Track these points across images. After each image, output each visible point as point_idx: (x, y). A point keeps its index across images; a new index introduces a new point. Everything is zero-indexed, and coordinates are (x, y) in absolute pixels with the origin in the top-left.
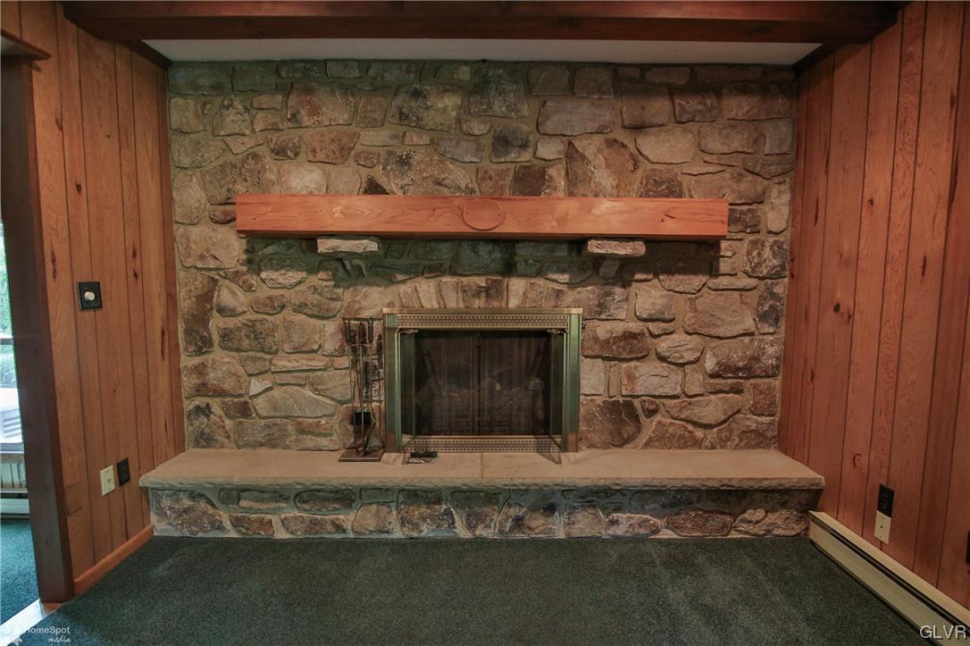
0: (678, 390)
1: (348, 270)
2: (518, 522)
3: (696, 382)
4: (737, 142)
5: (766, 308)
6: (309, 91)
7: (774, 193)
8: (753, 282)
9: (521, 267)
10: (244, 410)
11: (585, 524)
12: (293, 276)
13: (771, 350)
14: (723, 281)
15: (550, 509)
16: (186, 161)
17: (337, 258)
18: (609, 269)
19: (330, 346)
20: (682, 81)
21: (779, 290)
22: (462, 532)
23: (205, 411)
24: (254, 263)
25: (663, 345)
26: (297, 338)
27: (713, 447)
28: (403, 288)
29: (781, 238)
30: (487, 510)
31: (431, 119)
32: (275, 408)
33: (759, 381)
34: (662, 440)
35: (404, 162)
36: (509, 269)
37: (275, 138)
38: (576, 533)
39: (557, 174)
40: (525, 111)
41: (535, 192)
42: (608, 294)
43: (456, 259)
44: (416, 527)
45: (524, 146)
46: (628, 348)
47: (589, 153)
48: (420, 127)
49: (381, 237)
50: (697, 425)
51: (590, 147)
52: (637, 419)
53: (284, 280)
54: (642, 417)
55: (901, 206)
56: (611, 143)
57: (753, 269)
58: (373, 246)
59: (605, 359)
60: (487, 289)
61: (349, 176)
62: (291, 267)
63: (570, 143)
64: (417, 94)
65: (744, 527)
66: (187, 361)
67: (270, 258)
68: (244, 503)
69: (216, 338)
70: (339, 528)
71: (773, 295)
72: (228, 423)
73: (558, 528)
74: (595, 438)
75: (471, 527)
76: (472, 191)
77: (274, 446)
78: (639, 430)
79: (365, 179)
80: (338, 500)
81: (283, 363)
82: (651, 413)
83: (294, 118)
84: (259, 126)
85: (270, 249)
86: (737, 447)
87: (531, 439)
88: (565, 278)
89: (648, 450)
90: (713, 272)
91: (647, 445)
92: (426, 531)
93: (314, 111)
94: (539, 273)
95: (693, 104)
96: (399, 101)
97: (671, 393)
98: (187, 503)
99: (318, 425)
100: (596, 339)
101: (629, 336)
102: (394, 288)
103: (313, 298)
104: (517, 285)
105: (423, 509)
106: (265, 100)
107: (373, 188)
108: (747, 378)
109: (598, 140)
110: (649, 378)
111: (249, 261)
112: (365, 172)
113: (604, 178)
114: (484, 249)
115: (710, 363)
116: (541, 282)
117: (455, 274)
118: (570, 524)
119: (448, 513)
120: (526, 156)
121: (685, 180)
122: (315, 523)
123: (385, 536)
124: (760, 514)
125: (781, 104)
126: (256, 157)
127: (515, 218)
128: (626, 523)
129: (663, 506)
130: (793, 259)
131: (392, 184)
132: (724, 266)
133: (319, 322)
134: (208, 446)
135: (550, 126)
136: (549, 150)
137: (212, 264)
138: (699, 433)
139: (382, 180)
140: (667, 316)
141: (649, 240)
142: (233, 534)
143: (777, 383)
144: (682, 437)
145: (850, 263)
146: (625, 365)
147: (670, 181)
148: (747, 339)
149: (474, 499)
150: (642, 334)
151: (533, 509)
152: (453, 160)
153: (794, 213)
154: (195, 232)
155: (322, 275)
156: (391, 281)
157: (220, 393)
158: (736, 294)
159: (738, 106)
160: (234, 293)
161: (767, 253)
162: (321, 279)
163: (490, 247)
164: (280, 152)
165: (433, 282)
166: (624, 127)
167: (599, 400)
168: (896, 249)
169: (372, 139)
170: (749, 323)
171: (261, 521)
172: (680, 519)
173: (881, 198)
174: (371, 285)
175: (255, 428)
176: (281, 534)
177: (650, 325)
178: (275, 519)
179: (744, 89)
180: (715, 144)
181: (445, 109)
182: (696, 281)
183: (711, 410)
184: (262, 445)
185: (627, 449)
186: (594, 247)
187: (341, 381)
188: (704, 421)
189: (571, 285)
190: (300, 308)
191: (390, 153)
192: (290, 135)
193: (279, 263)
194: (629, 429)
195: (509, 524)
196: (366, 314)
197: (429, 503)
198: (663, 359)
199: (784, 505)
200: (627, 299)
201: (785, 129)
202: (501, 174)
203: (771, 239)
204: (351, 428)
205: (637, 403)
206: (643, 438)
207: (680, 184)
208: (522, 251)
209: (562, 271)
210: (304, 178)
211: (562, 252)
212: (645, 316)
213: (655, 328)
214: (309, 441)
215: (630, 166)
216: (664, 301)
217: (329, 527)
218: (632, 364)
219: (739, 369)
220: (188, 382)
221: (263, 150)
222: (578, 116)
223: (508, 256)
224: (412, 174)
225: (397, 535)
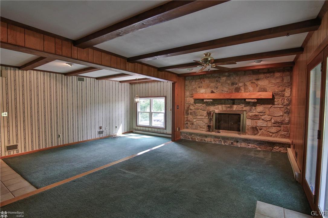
0: (266, 126)
1: (208, 104)
2: (232, 143)
3: (270, 124)
4: (278, 81)
5: (286, 111)
6: (204, 79)
7: (287, 89)
8: (283, 106)
9: (236, 103)
10: (193, 124)
11: (243, 145)
12: (200, 105)
13: (287, 119)
14: (276, 106)
16: (187, 89)
17: (207, 102)
18: (251, 104)
19: (205, 115)
20: (266, 71)
21: (289, 108)
23: (187, 123)
24: (195, 103)
25: (263, 117)
26: (200, 114)
27: (274, 137)
28: (216, 107)
29: (289, 98)
30: (227, 140)
31: (221, 81)
32: (197, 124)
33: (284, 125)
34: (263, 135)
35: (217, 88)
36: (234, 104)
37: (199, 85)
39: (242, 88)
40: (237, 79)
41: (238, 92)
42: (251, 108)
43: (225, 102)
44: (216, 142)
45: (236, 84)
46: (256, 117)
47: (248, 85)
48: (219, 82)
49: (213, 99)
50: (270, 132)
52: (257, 130)
53: (199, 105)
54: (259, 130)
56: (252, 83)
57: (282, 104)
58: (212, 101)
59: (251, 119)
60: (230, 107)
61: (209, 90)
62: (200, 103)
63: (244, 83)
64: (219, 78)
65: (275, 150)
66: (186, 116)
67: (197, 102)
68: (192, 135)
69: (189, 113)
71: (287, 109)
72: (190, 126)
73: (239, 145)
74: (249, 133)
75: (224, 143)
76: (228, 92)
77: (196, 129)
78: (258, 133)
79: (211, 90)
80: (205, 136)
81: (198, 117)
82: (261, 129)
83: (201, 82)
84: (196, 84)
85: (197, 101)
86: (279, 138)
87: (237, 132)
88: (244, 105)
89: (260, 136)
90: (274, 104)
91: (259, 135)
92: (217, 142)
93: (204, 81)
94: (239, 104)
95: (268, 75)
96: (217, 79)
97: (264, 126)
98: (185, 135)
99: (203, 127)
100: (249, 116)
101: (255, 115)
102: (215, 107)
103: (203, 108)
104: (235, 106)
105: (217, 139)
106: (198, 80)
107: (212, 92)
108: (282, 124)
109: (250, 82)
110: (260, 123)
111: (194, 103)
112: (211, 89)
113: (251, 89)
115: (273, 121)
116: (239, 106)
117: (225, 104)
119: (221, 140)
120: (237, 86)
121: (267, 88)
122: (202, 139)
123: (211, 143)
124: (278, 148)
125: (288, 73)
126: (196, 88)
127: (233, 96)
128: (251, 146)
129: (258, 144)
131: (215, 91)
132: (276, 103)
133: (204, 111)
134: (187, 129)
135: (241, 81)
136: (241, 85)
137: (190, 103)
138: (271, 134)
139: (214, 91)
140: (263, 112)
141: (257, 99)
142: (191, 140)
143: (288, 125)
144: (267, 134)
146: (255, 120)
147: (264, 88)
148: (281, 117)
149: (225, 139)
150: (258, 115)
151: (235, 141)
152: (225, 87)
153: (290, 93)
154: (188, 98)
155: (204, 104)
157: (189, 121)
158: (279, 108)
159: (278, 75)
160: (192, 107)
161: (285, 101)
162: (204, 105)
163: (230, 100)
164: (199, 87)
165: (221, 106)
166: (255, 80)
167: (250, 126)
169: (212, 85)
170: (282, 114)
171: (194, 138)
172: (261, 147)
174: (211, 106)
175: (194, 127)
176: (197, 141)
177: (260, 114)
178: (196, 138)
179: (279, 71)
180: (274, 82)
181: (223, 80)
182: (270, 106)
183: (274, 130)
184: (195, 129)
185: (256, 136)
186: (247, 100)
187: (206, 120)
188: (272, 132)
189: (245, 106)
190: (201, 109)
191: (215, 86)
192: (201, 85)
193: (198, 103)
194: (256, 132)
195: (230, 143)
196: (210, 110)
197: (218, 138)
198: (263, 120)
199: (283, 147)
200: (255, 109)
201: (289, 77)
202: (233, 89)
203: (286, 98)
204: (207, 127)
205: (257, 127)
206: (259, 134)
207: (266, 89)
208: (236, 101)
209: (243, 104)
210: (202, 91)
211: (243, 101)
212: (259, 112)
213: (261, 114)
214: (201, 129)
215: (256, 86)
216: (263, 109)
217: (204, 140)
218: (257, 120)
219: (279, 122)
220: (186, 119)
221: (197, 87)
222: (246, 79)
223: (233, 101)
224: (218, 89)
225: (213, 143)
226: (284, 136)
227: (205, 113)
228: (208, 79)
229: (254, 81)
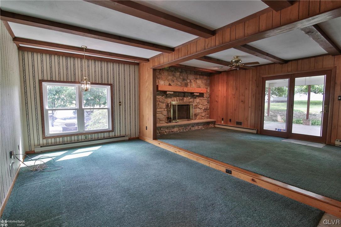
2: (190, 128)
3: (202, 111)
4: (205, 82)
7: (208, 88)
8: (207, 98)
9: (185, 96)
11: (196, 128)
13: (208, 107)
14: (204, 98)
15: (193, 126)
17: (168, 94)
18: (194, 97)
19: (164, 107)
21: (209, 99)
22: (185, 131)
25: (199, 106)
26: (160, 106)
28: (173, 99)
29: (209, 93)
30: (187, 127)
31: (176, 76)
33: (207, 111)
34: (199, 119)
35: (173, 81)
36: (184, 96)
38: (196, 129)
39: (189, 84)
40: (186, 76)
41: (187, 86)
42: (194, 100)
43: (179, 95)
44: (181, 130)
45: (186, 80)
46: (196, 107)
47: (192, 82)
48: (175, 77)
51: (192, 81)
55: (222, 91)
58: (173, 93)
60: (182, 99)
61: (167, 83)
62: (160, 95)
63: (190, 80)
64: (175, 72)
68: (161, 129)
70: (172, 131)
73: (193, 129)
74: (193, 119)
75: (186, 130)
76: (181, 86)
80: (172, 128)
81: (158, 110)
82: (198, 115)
83: (161, 74)
87: (187, 119)
88: (190, 98)
92: (181, 131)
93: (163, 73)
94: (187, 97)
95: (201, 77)
96: (173, 73)
97: (200, 112)
99: (163, 119)
101: (196, 105)
102: (171, 99)
103: (162, 100)
104: (185, 98)
107: (170, 85)
110: (198, 111)
112: (169, 82)
113: (194, 85)
114: (182, 93)
115: (203, 109)
117: (179, 97)
118: (195, 128)
119: (184, 128)
120: (186, 82)
121: (201, 86)
122: (169, 131)
125: (209, 77)
127: (186, 90)
128: (200, 127)
130: (210, 96)
131: (172, 84)
132: (204, 96)
133: (163, 104)
135: (188, 78)
136: (188, 81)
138: (202, 118)
139: (171, 83)
141: (200, 93)
143: (209, 111)
145: (218, 96)
147: (199, 86)
148: (206, 105)
152: (179, 81)
153: (210, 90)
155: (164, 97)
156: (171, 98)
158: (205, 100)
159: (205, 77)
161: (208, 95)
164: (159, 78)
165: (176, 98)
168: (222, 95)
169: (170, 78)
170: (206, 103)
171: (163, 132)
172: (204, 127)
173: (220, 90)
174: (169, 98)
176: (165, 134)
179: (206, 75)
180: (203, 82)
181: (178, 75)
182: (202, 98)
183: (203, 115)
186: (195, 94)
187: (165, 113)
189: (190, 99)
190: (160, 102)
191: (172, 80)
192: (160, 76)
193: (158, 95)
194: (196, 117)
196: (168, 103)
197: (182, 127)
198: (199, 108)
199: (212, 124)
200: (196, 100)
202: (183, 84)
204: (167, 119)
206: (197, 119)
208: (186, 94)
210: (162, 83)
211: (190, 94)
213: (198, 104)
214: (161, 122)
215: (196, 83)
216: (199, 101)
218: (196, 109)
219: (206, 109)
222: (191, 77)
223: (184, 94)
224: (174, 83)
225: (178, 132)
226: (208, 118)
227: (164, 106)
228: (166, 72)
229: (195, 80)
